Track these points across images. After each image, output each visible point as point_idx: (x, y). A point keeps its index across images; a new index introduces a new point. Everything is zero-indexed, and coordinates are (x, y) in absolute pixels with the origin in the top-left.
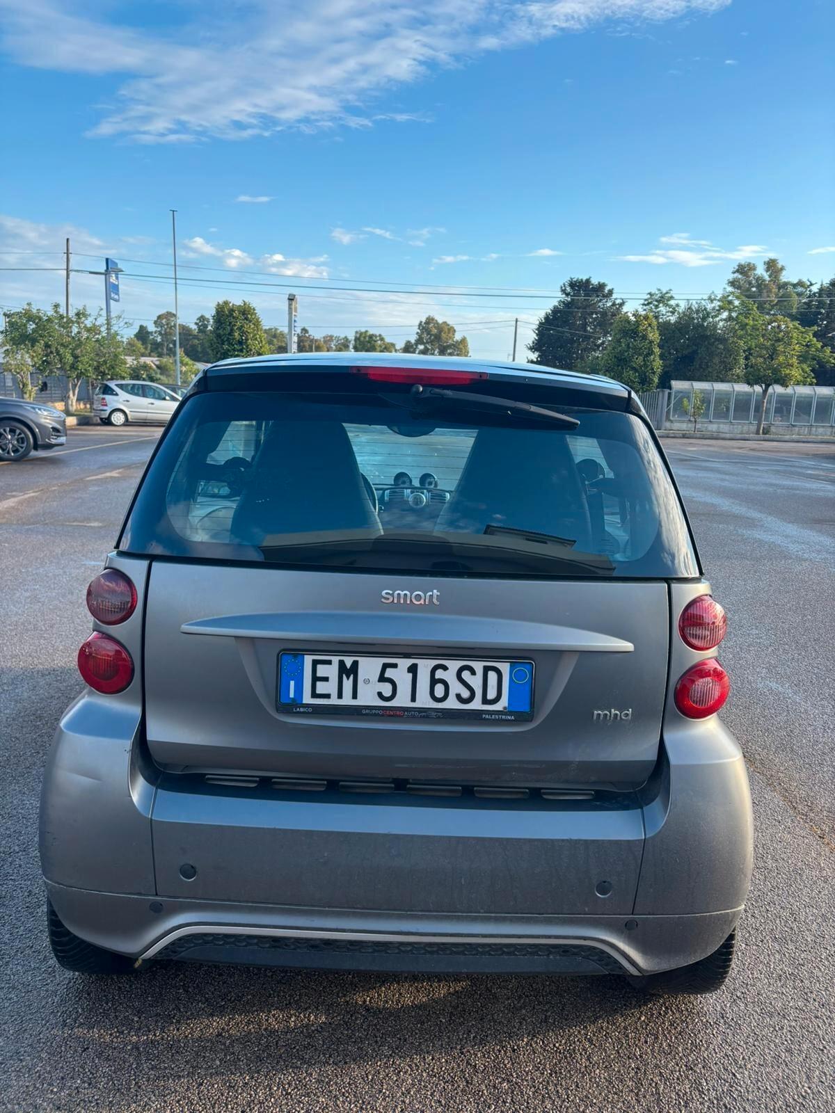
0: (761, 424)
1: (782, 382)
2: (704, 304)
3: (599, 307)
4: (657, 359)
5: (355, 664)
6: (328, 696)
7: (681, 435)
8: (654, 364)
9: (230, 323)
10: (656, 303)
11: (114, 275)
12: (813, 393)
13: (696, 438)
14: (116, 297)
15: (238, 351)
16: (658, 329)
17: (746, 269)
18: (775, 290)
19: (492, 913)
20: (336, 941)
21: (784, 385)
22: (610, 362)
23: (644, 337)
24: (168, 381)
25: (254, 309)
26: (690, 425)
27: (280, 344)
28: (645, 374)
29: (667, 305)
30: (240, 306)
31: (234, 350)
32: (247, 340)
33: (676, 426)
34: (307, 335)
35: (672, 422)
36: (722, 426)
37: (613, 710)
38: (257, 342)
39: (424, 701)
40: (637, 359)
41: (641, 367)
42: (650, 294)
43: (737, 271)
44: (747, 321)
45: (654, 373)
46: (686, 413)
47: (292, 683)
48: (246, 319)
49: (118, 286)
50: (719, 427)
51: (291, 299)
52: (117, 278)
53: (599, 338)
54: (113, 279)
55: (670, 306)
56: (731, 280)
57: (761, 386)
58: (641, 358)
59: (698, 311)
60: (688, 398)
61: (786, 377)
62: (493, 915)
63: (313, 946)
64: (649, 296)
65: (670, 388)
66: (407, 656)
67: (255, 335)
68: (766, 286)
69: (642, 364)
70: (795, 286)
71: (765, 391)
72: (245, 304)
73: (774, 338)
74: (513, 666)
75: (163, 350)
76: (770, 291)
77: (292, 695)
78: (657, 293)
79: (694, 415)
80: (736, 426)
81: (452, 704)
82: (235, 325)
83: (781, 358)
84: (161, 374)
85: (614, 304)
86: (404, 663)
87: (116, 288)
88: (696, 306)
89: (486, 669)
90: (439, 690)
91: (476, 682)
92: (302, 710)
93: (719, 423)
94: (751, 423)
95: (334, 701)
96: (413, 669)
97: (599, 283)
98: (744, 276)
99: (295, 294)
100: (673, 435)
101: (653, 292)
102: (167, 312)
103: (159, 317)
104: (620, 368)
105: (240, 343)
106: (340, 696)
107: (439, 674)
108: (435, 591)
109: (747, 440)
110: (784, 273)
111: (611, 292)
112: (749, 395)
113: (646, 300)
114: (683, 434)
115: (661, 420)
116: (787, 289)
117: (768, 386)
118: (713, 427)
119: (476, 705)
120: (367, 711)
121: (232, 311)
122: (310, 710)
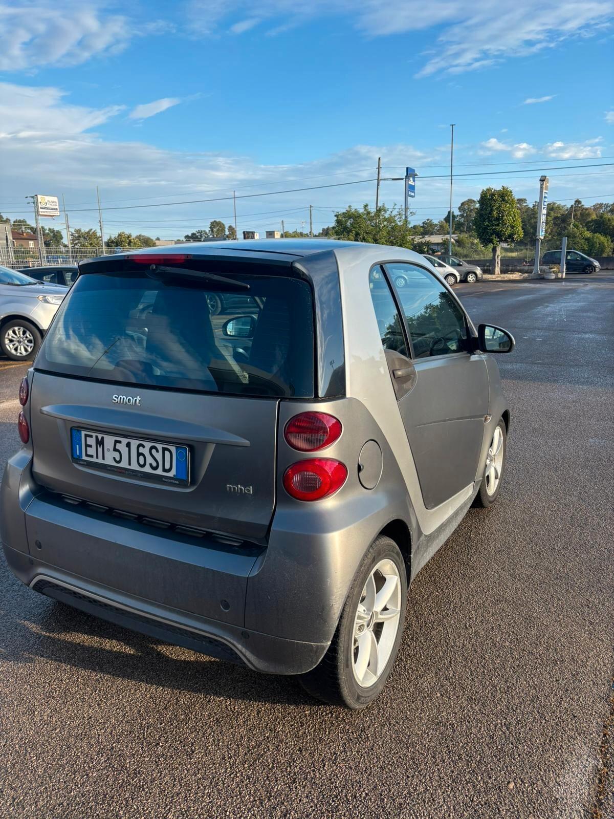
5: (103, 438)
6: (92, 456)
9: (491, 204)
11: (411, 179)
14: (413, 194)
15: (495, 225)
19: (167, 605)
20: (99, 602)
24: (463, 251)
25: (511, 192)
27: (556, 215)
30: (501, 190)
31: (493, 225)
32: (503, 216)
34: (580, 205)
37: (239, 486)
38: (511, 218)
39: (134, 466)
47: (78, 446)
48: (504, 200)
49: (414, 186)
51: (543, 180)
52: (414, 181)
54: (411, 182)
62: (167, 606)
63: (100, 605)
66: (125, 436)
67: (510, 212)
72: (503, 189)
74: (177, 448)
75: (464, 228)
77: (78, 454)
81: (147, 469)
82: (494, 206)
84: (458, 246)
86: (124, 441)
87: (412, 188)
89: (164, 449)
90: (141, 459)
91: (159, 456)
92: (82, 463)
95: (94, 460)
96: (128, 445)
99: (546, 175)
102: (469, 200)
103: (462, 204)
105: (498, 219)
106: (97, 457)
107: (141, 450)
108: (138, 397)
119: (159, 472)
120: (110, 468)
121: (493, 195)
122: (85, 463)
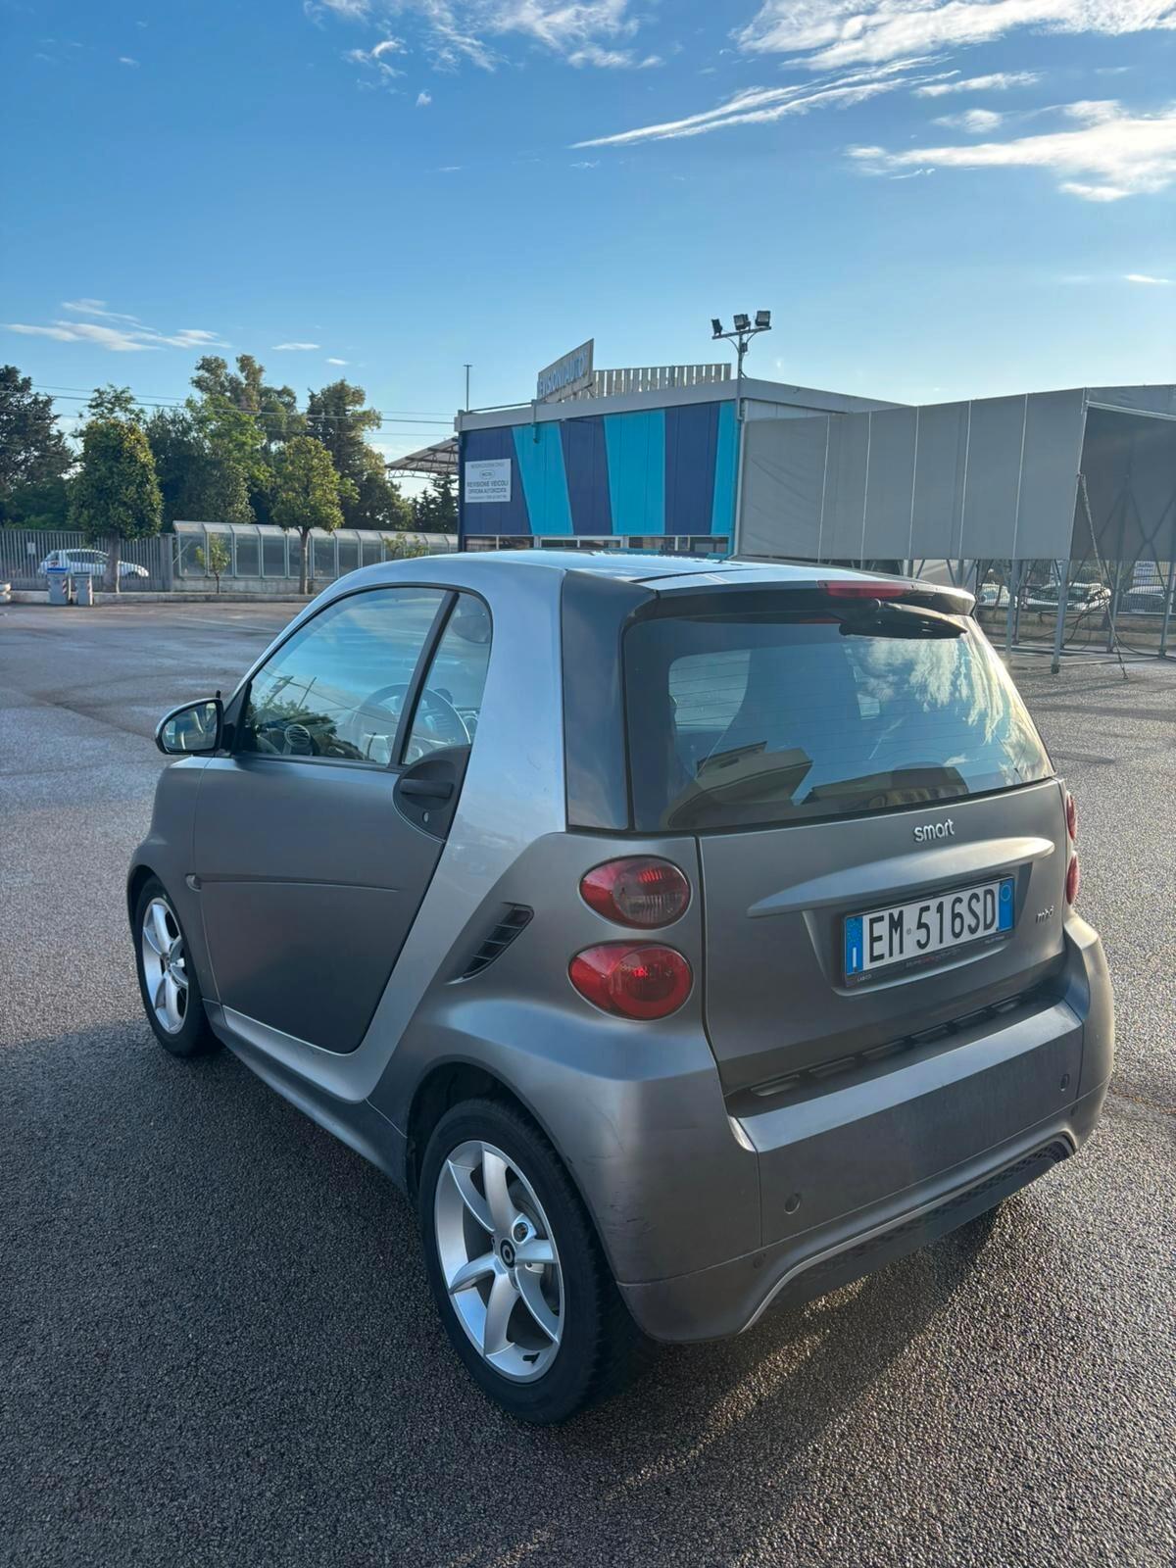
0: (304, 581)
1: (324, 524)
2: (182, 412)
3: (11, 404)
4: (156, 491)
5: (901, 913)
6: (882, 957)
7: (203, 598)
8: (153, 497)
10: (110, 406)
12: (357, 538)
13: (225, 601)
16: (150, 447)
17: (213, 366)
18: (256, 398)
21: (327, 528)
22: (84, 492)
23: (133, 459)
26: (208, 583)
28: (141, 511)
29: (127, 410)
33: (190, 585)
35: (182, 579)
36: (251, 583)
37: (1046, 911)
39: (947, 941)
40: (127, 490)
41: (135, 501)
42: (97, 391)
43: (201, 367)
44: (243, 439)
45: (154, 510)
46: (202, 567)
47: (855, 950)
50: (247, 587)
53: (19, 454)
55: (132, 412)
56: (196, 379)
57: (298, 530)
58: (133, 488)
59: (173, 422)
60: (201, 545)
61: (328, 517)
64: (96, 395)
65: (173, 531)
66: (936, 895)
68: (243, 390)
69: (135, 497)
70: (280, 393)
71: (304, 535)
73: (307, 467)
74: (1001, 884)
76: (249, 399)
77: (855, 965)
78: (108, 390)
79: (213, 570)
80: (269, 583)
81: (965, 937)
83: (319, 493)
85: (36, 402)
86: (934, 903)
88: (171, 414)
89: (986, 893)
90: (957, 923)
91: (979, 909)
92: (863, 978)
93: (246, 580)
94: (287, 578)
95: (886, 961)
96: (940, 909)
97: (6, 367)
98: (212, 374)
100: (192, 599)
101: (102, 389)
104: (102, 502)
106: (891, 953)
107: (957, 908)
108: (951, 820)
109: (292, 602)
110: (264, 375)
111: (27, 383)
112: (255, 540)
113: (92, 400)
114: (206, 596)
115: (168, 579)
116: (270, 397)
117: (306, 530)
118: (240, 585)
119: (980, 933)
120: (910, 964)
122: (870, 976)
